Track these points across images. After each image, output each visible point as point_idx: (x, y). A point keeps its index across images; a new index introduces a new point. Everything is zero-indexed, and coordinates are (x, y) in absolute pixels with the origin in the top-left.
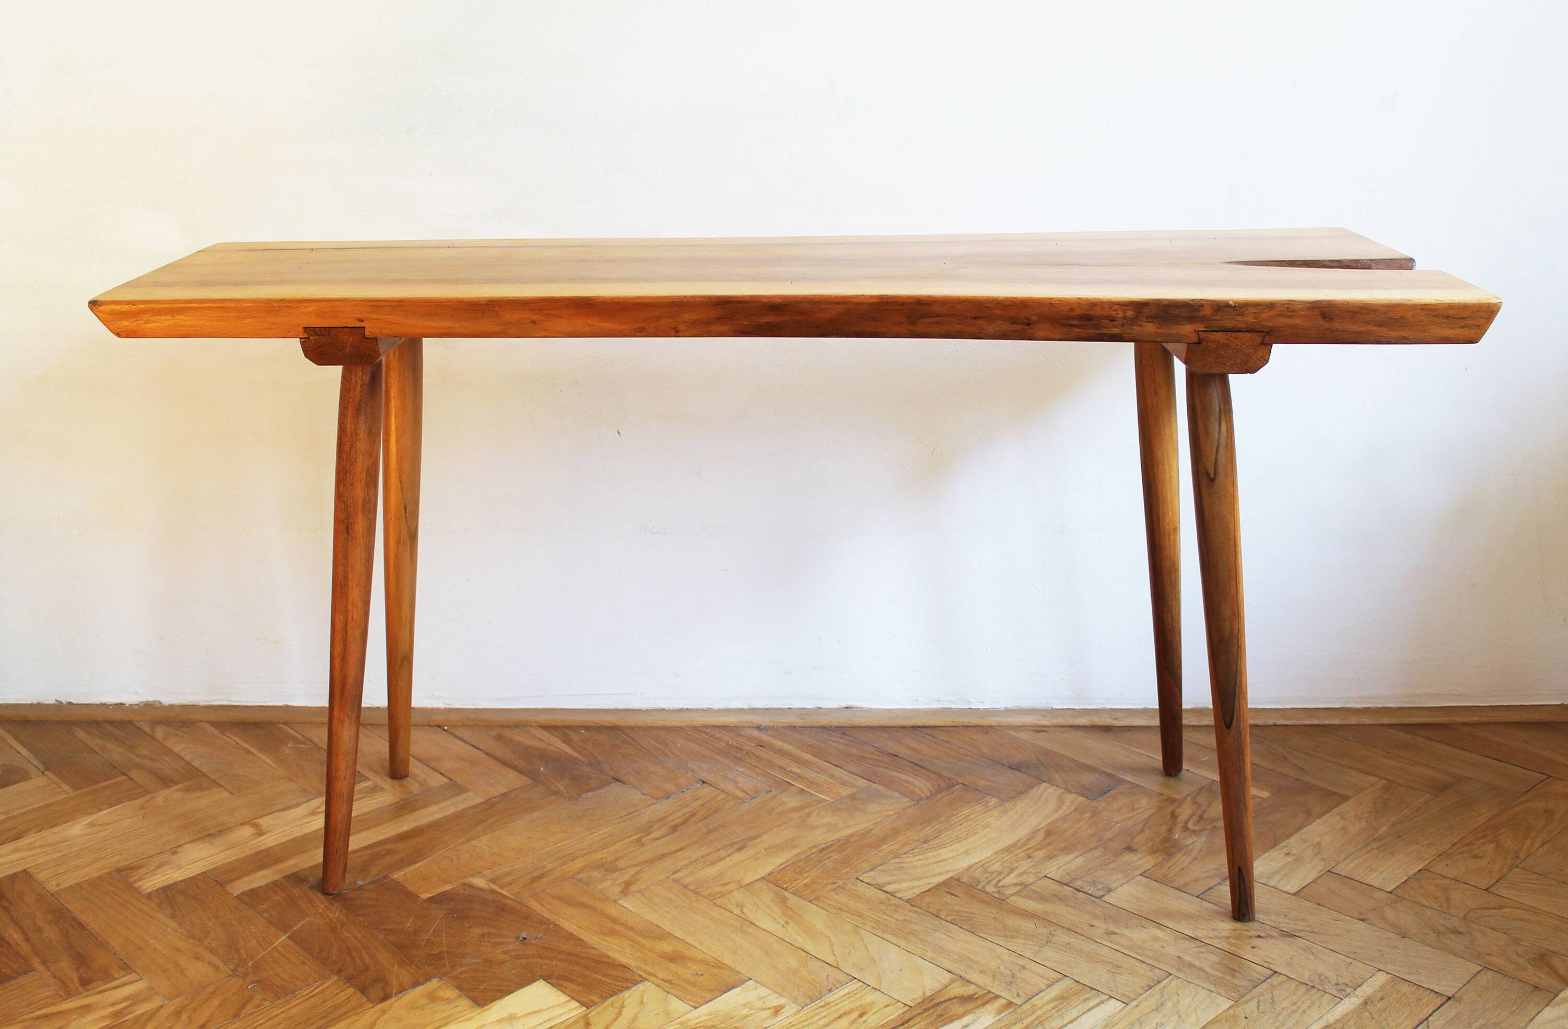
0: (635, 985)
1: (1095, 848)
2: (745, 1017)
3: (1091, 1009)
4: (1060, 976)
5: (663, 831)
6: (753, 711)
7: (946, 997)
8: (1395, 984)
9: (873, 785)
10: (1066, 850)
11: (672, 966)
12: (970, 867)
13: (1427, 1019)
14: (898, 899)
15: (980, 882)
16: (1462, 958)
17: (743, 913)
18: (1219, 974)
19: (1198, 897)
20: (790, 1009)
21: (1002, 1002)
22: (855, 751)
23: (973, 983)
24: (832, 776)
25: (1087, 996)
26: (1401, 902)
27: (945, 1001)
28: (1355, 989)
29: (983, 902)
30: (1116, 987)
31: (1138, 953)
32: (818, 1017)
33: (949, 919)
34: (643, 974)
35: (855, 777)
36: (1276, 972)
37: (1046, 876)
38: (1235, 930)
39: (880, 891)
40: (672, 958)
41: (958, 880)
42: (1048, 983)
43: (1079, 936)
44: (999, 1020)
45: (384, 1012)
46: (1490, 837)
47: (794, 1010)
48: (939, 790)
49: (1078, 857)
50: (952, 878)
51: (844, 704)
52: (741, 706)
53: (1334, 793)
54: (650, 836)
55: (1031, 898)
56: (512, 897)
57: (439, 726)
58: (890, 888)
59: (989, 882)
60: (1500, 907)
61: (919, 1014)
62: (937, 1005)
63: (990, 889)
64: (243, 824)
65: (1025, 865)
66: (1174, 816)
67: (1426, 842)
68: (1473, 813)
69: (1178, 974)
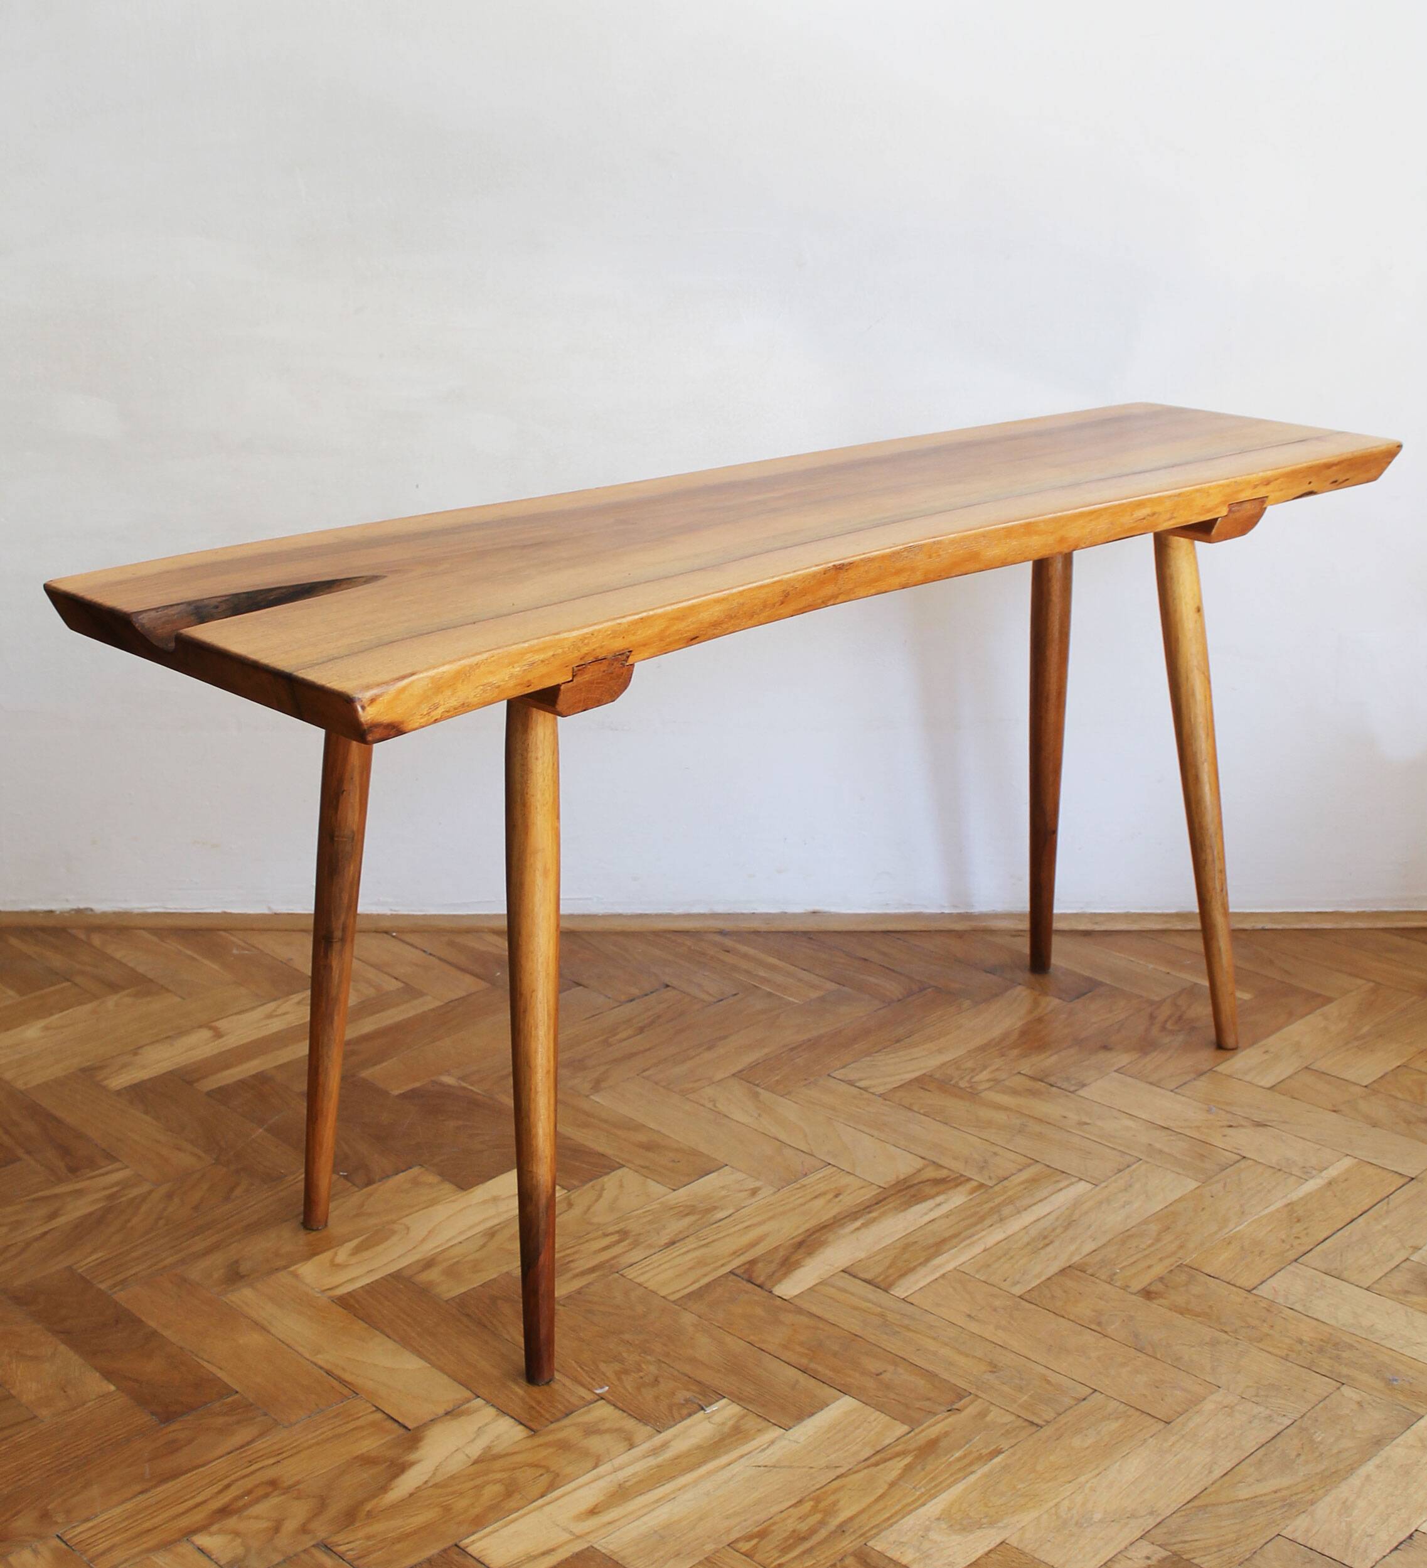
0: (614, 1171)
1: (1070, 1047)
2: (724, 1197)
3: (1061, 1189)
4: (1032, 1161)
5: (630, 1032)
6: (715, 916)
7: (920, 1180)
8: (1360, 1167)
9: (845, 989)
10: (1040, 1049)
11: (650, 1155)
12: (943, 1065)
13: (1388, 1197)
14: (871, 1094)
15: (952, 1078)
17: (715, 1106)
18: (1188, 1159)
19: (1172, 1091)
20: (767, 1191)
21: (974, 1184)
22: (824, 956)
23: (945, 1168)
24: (800, 980)
25: (1058, 1178)
26: (1375, 1095)
27: (919, 1183)
28: (1321, 1172)
29: (957, 1096)
30: (1086, 1171)
31: (1109, 1141)
32: (793, 1198)
33: (922, 1111)
34: (621, 1161)
35: (824, 980)
36: (1244, 1157)
37: (1019, 1073)
38: (1206, 1121)
39: (852, 1087)
40: (648, 1147)
41: (931, 1076)
42: (1021, 1167)
43: (1052, 1126)
44: (971, 1199)
45: (370, 1195)
47: (771, 1192)
48: (911, 993)
49: (1051, 1056)
50: (924, 1074)
51: (811, 908)
52: (702, 911)
53: (1319, 995)
54: (617, 1037)
55: (1004, 1092)
56: (484, 1093)
57: (386, 932)
58: (862, 1084)
59: (962, 1078)
61: (892, 1195)
62: (911, 1186)
63: (963, 1084)
64: (200, 1027)
65: (998, 1062)
66: (1152, 1017)
67: (1407, 1041)
69: (1149, 1160)
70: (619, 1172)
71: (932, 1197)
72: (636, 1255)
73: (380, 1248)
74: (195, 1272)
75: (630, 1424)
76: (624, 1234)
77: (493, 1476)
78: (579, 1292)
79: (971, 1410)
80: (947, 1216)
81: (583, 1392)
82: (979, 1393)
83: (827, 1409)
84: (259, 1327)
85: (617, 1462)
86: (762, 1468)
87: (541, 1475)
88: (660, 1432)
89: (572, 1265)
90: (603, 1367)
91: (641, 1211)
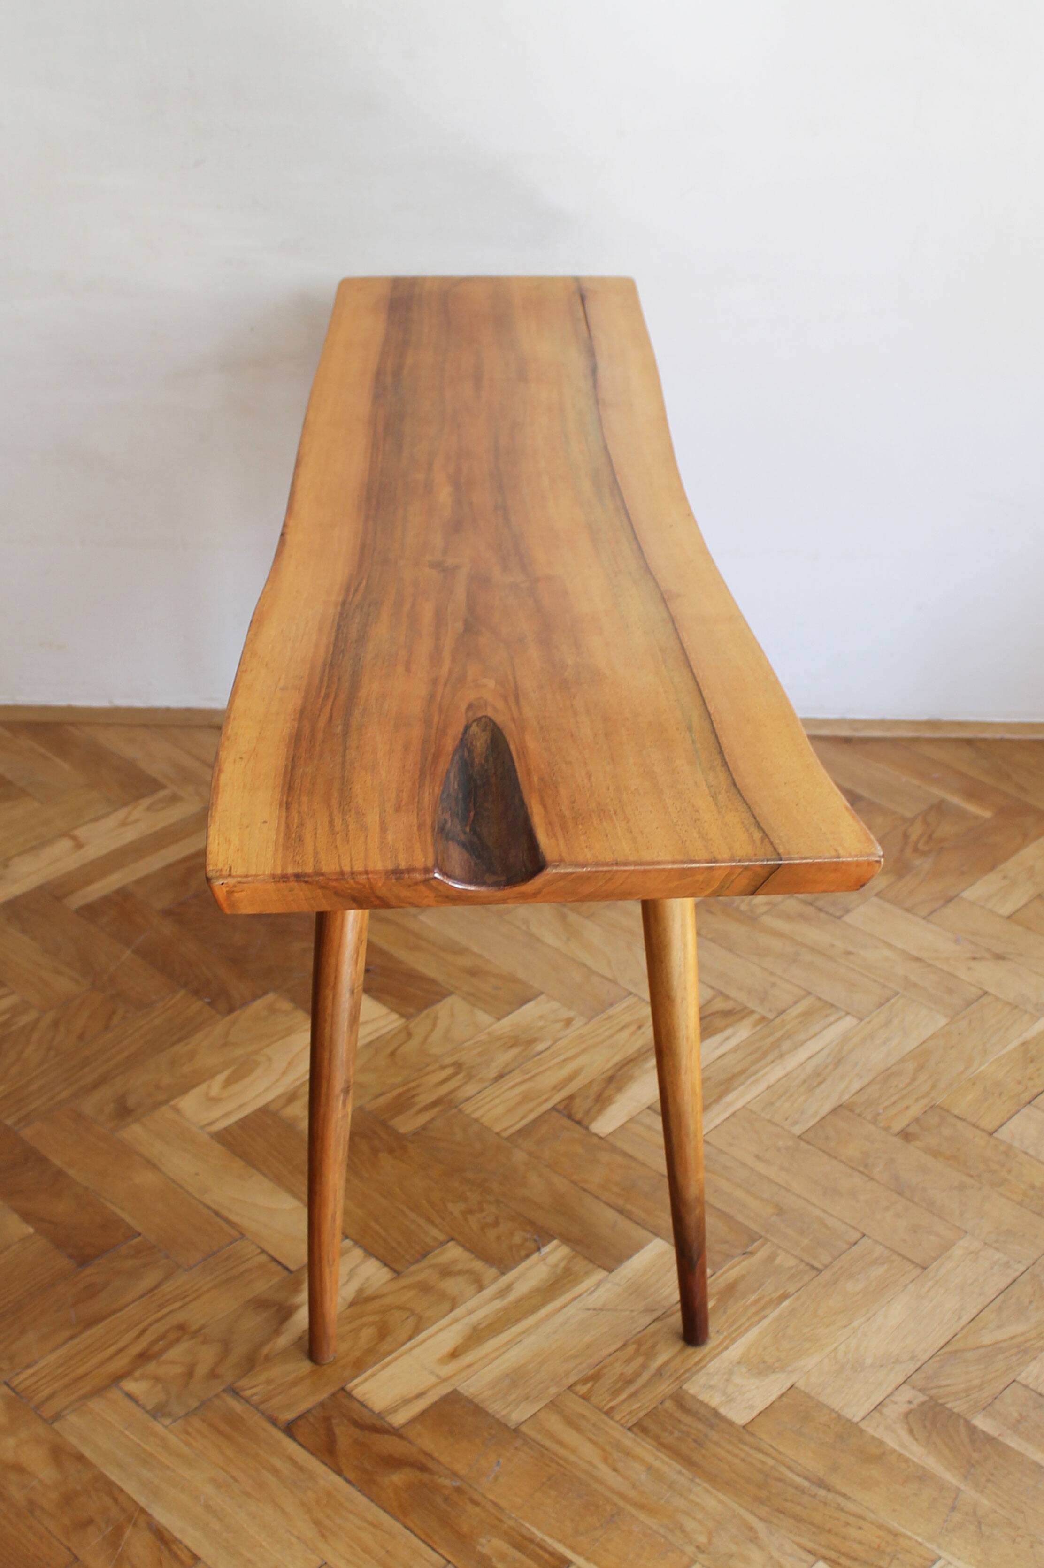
0: (444, 998)
3: (832, 1024)
4: (806, 993)
11: (474, 980)
17: (529, 929)
18: (940, 993)
19: (924, 918)
20: (579, 1022)
21: (757, 1016)
23: (732, 999)
25: (829, 1012)
29: (738, 919)
30: (853, 1004)
31: (873, 973)
32: (603, 1030)
34: (450, 988)
36: (987, 993)
40: (473, 972)
42: (797, 999)
43: (823, 956)
44: (755, 1033)
45: (233, 1023)
47: (583, 1023)
64: (61, 836)
66: (906, 836)
69: (906, 994)
70: (449, 1000)
71: (721, 1030)
72: (470, 1090)
73: (246, 1081)
74: (88, 1106)
75: (478, 1265)
76: (458, 1066)
77: (365, 1320)
78: (424, 1128)
79: (762, 1254)
80: (735, 1050)
81: (435, 1232)
82: (768, 1236)
83: (642, 1251)
84: (152, 1165)
85: (471, 1304)
86: (591, 1312)
87: (407, 1318)
88: (503, 1274)
89: (417, 1099)
90: (450, 1206)
91: (472, 1042)
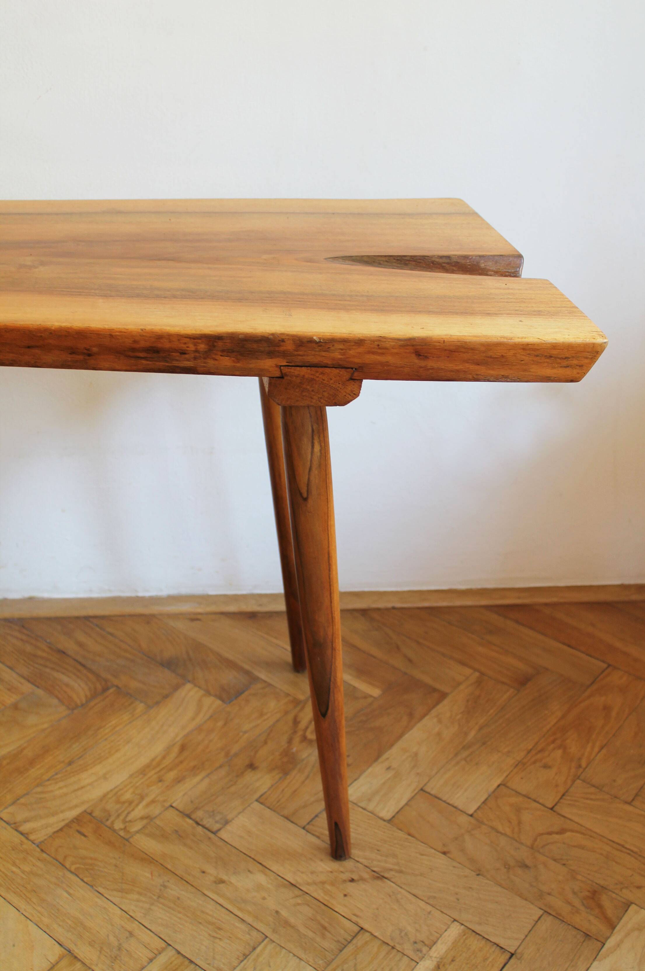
1: (221, 766)
8: (466, 939)
9: (38, 691)
10: (194, 770)
12: (105, 796)
14: (30, 843)
15: (110, 816)
16: (526, 900)
18: (310, 934)
19: (304, 828)
22: (29, 648)
23: (79, 960)
26: (480, 827)
28: (430, 948)
29: (110, 843)
30: (214, 958)
31: (240, 909)
33: (73, 868)
35: (22, 680)
36: (362, 928)
37: (171, 806)
38: (331, 872)
39: (16, 832)
41: (90, 814)
43: (190, 888)
46: (558, 742)
48: (94, 695)
49: (202, 780)
50: (85, 811)
53: (435, 690)
55: (153, 836)
58: (25, 828)
59: (119, 816)
60: (562, 831)
63: (118, 825)
65: (154, 791)
66: (296, 722)
67: (506, 750)
68: (547, 712)
69: (273, 937)
